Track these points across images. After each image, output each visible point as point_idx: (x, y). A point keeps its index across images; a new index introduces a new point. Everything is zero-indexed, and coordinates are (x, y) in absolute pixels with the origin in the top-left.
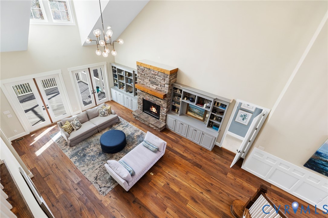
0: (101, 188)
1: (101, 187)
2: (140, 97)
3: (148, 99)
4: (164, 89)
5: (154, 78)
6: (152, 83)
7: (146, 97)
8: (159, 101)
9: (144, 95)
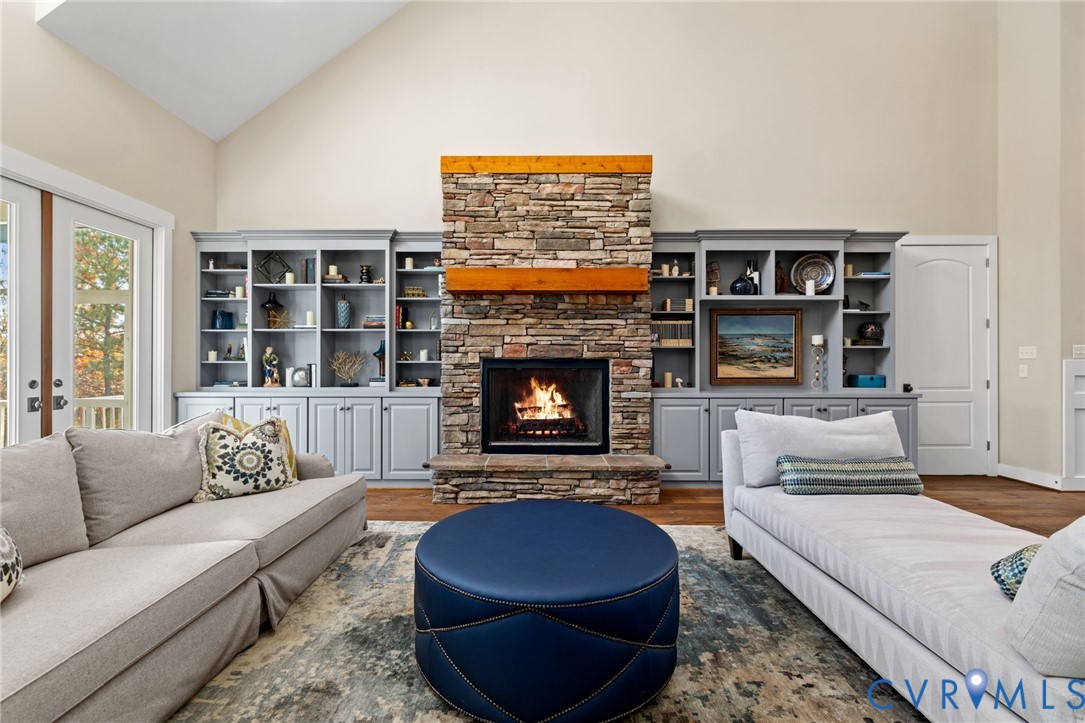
2: (466, 353)
3: (528, 345)
4: (625, 254)
5: (564, 214)
6: (549, 244)
7: (507, 339)
8: (599, 332)
9: (497, 332)
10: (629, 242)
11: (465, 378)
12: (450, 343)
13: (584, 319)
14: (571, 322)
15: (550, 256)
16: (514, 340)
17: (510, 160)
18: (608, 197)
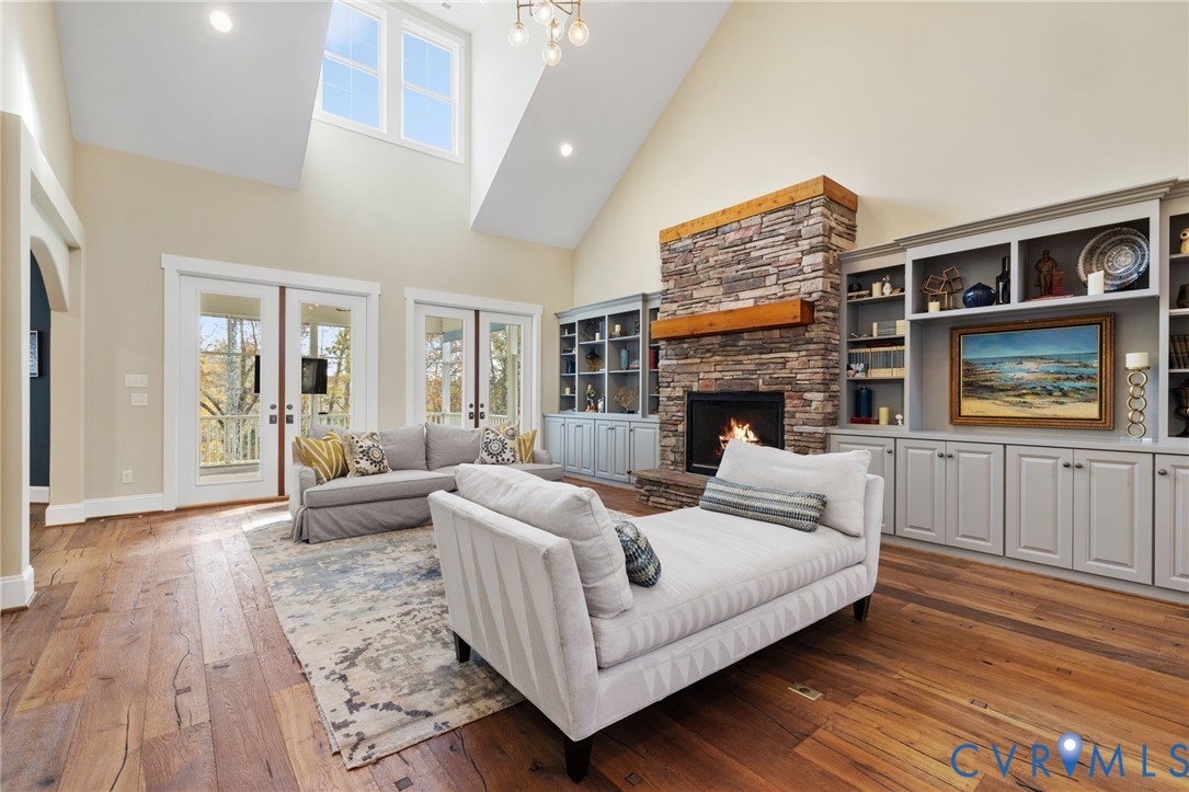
0: (352, 706)
1: (356, 700)
2: (674, 388)
3: (716, 379)
4: (797, 285)
5: (743, 257)
6: (732, 287)
7: (701, 376)
8: (772, 366)
9: (694, 369)
10: (801, 271)
11: (674, 409)
12: (664, 380)
13: (761, 353)
14: (750, 357)
15: (732, 299)
16: (707, 376)
17: (702, 220)
18: (782, 231)
